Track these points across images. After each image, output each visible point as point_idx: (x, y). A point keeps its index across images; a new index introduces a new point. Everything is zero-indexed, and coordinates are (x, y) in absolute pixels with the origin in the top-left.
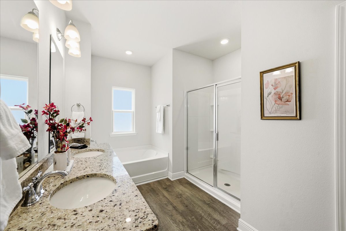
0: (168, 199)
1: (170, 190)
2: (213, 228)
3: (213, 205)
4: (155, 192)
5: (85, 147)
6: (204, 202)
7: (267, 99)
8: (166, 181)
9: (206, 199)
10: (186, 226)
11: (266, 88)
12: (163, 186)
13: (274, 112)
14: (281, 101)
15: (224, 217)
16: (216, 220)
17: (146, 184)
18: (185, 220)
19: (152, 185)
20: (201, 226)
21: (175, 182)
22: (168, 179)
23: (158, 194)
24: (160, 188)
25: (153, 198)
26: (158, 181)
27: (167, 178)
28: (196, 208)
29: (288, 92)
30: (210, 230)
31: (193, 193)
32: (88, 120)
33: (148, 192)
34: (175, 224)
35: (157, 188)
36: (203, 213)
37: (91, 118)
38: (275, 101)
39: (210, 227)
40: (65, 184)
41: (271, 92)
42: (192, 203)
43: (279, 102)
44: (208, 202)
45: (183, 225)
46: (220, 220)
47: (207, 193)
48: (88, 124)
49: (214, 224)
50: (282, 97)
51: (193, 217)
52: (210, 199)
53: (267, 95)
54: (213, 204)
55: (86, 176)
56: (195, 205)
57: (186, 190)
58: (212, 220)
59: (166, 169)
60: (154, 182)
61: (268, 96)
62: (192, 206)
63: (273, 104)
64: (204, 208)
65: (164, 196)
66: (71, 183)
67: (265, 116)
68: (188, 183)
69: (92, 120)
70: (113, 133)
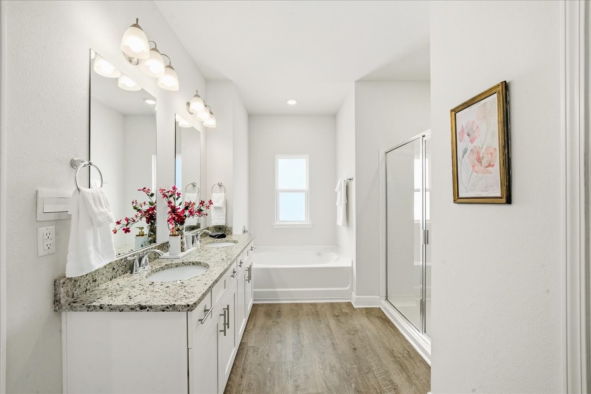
0: (331, 332)
1: (342, 320)
2: (379, 391)
3: (405, 361)
4: (318, 317)
5: (223, 236)
6: (392, 353)
7: (461, 163)
8: (345, 306)
9: (398, 348)
10: (335, 373)
11: (461, 141)
12: (336, 312)
13: (472, 188)
14: (481, 165)
15: (412, 384)
16: (393, 383)
17: (311, 304)
18: (339, 366)
19: (319, 308)
20: (360, 382)
21: (359, 311)
22: (349, 305)
23: (320, 321)
24: (328, 314)
25: (310, 325)
26: (332, 303)
27: (348, 303)
28: (369, 356)
29: (490, 147)
30: (372, 392)
31: (381, 334)
32: (207, 203)
33: (308, 315)
34: (320, 365)
35: (324, 313)
36: (377, 366)
37: (211, 201)
38: (473, 166)
39: (375, 388)
40: (170, 266)
41: (467, 149)
42: (368, 348)
43: (478, 168)
44: (398, 355)
45: (332, 371)
46: (399, 386)
47: (407, 341)
48: (208, 207)
49: (385, 386)
50: (483, 157)
51: (355, 366)
52: (406, 352)
53: (462, 155)
54: (406, 359)
55: (192, 263)
56: (371, 351)
57: (371, 326)
58: (385, 381)
59: (348, 288)
60: (323, 304)
61: (463, 157)
62: (365, 351)
63: (470, 172)
64: (384, 361)
65: (328, 326)
66: (177, 266)
67: (460, 196)
68: (381, 317)
69: (212, 204)
70: (278, 223)
